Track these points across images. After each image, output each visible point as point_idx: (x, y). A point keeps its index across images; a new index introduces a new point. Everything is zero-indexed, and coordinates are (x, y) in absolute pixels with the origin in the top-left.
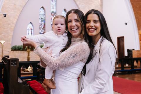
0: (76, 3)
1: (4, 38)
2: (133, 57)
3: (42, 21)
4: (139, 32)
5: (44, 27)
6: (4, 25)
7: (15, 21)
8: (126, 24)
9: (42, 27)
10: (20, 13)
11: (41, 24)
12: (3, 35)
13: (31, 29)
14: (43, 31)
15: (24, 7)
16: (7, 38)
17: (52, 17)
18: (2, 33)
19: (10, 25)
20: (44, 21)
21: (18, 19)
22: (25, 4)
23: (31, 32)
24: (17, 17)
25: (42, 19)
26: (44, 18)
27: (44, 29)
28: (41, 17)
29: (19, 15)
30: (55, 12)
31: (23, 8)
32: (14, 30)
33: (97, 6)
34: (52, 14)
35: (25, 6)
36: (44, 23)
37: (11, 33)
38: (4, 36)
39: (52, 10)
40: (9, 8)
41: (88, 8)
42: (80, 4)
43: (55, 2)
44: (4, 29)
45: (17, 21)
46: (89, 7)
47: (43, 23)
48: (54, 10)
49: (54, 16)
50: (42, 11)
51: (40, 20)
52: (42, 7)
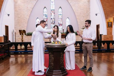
0: (68, 2)
2: (102, 40)
3: (45, 16)
4: (106, 21)
5: (47, 20)
6: (21, 20)
7: (28, 18)
8: (96, 15)
10: (30, 12)
11: (45, 18)
12: (21, 26)
19: (25, 20)
21: (29, 16)
22: (33, 7)
26: (47, 14)
27: (47, 22)
29: (30, 14)
30: (54, 10)
31: (32, 9)
32: (27, 23)
33: (85, 2)
35: (33, 8)
37: (26, 25)
39: (52, 8)
42: (71, 2)
43: (54, 2)
44: (22, 23)
46: (78, 4)
47: (46, 17)
48: (54, 8)
50: (45, 10)
51: (44, 16)
52: (45, 7)
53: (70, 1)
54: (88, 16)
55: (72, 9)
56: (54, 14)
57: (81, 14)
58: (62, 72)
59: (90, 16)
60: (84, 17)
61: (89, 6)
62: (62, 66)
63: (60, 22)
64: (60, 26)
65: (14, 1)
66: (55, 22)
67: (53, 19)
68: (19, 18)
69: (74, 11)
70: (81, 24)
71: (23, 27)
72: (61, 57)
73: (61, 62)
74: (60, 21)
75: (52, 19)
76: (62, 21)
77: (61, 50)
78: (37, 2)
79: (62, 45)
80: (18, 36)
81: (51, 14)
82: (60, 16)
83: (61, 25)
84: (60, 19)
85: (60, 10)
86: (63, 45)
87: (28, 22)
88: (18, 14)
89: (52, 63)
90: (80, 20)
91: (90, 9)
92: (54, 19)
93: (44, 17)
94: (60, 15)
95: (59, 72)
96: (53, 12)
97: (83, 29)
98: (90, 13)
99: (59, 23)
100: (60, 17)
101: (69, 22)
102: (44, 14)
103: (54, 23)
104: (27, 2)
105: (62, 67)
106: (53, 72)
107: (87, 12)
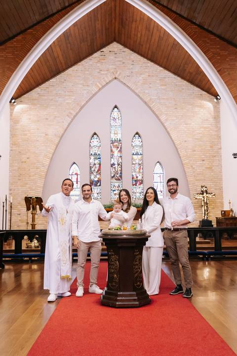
0: (159, 120)
1: (30, 191)
3: (95, 159)
5: (99, 170)
6: (29, 170)
7: (47, 162)
8: (235, 155)
9: (96, 170)
10: (54, 148)
11: (95, 164)
12: (28, 186)
13: (77, 174)
14: (98, 176)
15: (62, 137)
16: (34, 191)
17: (114, 149)
18: (27, 184)
19: (39, 170)
20: (100, 158)
22: (62, 132)
23: (77, 179)
24: (51, 156)
25: (95, 154)
26: (99, 152)
27: (100, 174)
28: (93, 151)
29: (53, 151)
30: (120, 141)
31: (59, 138)
32: (45, 178)
34: (115, 144)
35: (63, 135)
36: (100, 161)
37: (40, 183)
38: (29, 188)
39: (113, 137)
40: (37, 141)
41: (185, 126)
42: (166, 120)
43: (120, 121)
44: (30, 176)
45: (51, 161)
46: (186, 124)
47: (97, 161)
48: (119, 137)
49: (118, 148)
50: (95, 142)
51: (92, 158)
52: (95, 134)
53: (163, 118)
54: (215, 156)
55: (171, 137)
56: (120, 151)
57: (195, 151)
58: (137, 295)
59: (221, 156)
60: (203, 160)
61: (218, 129)
62: (138, 283)
63: (138, 175)
64: (136, 185)
65: (11, 119)
66: (121, 173)
67: (116, 166)
68: (22, 162)
69: (177, 142)
70: (197, 180)
71: (34, 188)
72: (136, 261)
73: (136, 272)
74: (137, 170)
75: (112, 165)
76: (141, 171)
77: (134, 245)
78: (72, 120)
79: (137, 233)
80: (19, 213)
81: (112, 151)
82: (135, 157)
83: (140, 184)
84: (137, 167)
85: (137, 141)
86: (139, 233)
87: (46, 175)
88: (20, 152)
89: (116, 276)
90: (194, 168)
91: (219, 137)
92: (118, 165)
93: (92, 160)
94: (137, 154)
95: (131, 295)
96: (116, 145)
97: (203, 194)
98: (221, 148)
99: (135, 177)
100: (137, 162)
101: (162, 175)
102: (91, 152)
103: (121, 176)
104: (47, 119)
105: (139, 285)
106: (117, 296)
107: (211, 147)
